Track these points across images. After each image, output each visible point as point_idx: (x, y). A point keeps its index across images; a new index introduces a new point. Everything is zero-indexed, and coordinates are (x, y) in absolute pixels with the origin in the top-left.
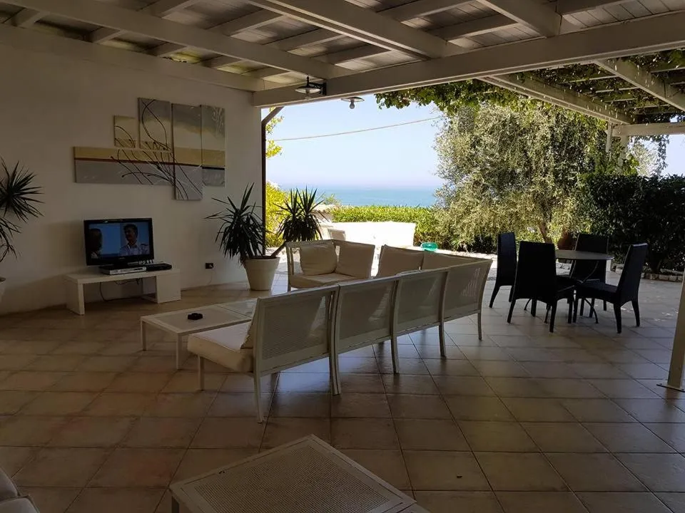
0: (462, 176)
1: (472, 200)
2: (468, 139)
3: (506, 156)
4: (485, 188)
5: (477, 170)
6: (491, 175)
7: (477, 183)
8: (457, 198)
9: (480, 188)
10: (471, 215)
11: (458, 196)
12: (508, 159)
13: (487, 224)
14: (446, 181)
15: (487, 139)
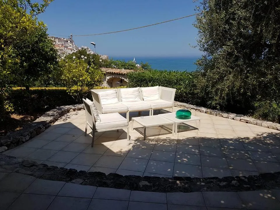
0: (217, 49)
1: (226, 69)
2: (223, 15)
3: (259, 29)
4: (237, 58)
5: (230, 43)
6: (243, 47)
7: (230, 54)
8: (212, 67)
9: (232, 59)
10: (225, 82)
11: (214, 65)
12: (261, 31)
13: (239, 90)
14: (205, 53)
15: (241, 13)
